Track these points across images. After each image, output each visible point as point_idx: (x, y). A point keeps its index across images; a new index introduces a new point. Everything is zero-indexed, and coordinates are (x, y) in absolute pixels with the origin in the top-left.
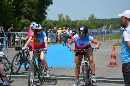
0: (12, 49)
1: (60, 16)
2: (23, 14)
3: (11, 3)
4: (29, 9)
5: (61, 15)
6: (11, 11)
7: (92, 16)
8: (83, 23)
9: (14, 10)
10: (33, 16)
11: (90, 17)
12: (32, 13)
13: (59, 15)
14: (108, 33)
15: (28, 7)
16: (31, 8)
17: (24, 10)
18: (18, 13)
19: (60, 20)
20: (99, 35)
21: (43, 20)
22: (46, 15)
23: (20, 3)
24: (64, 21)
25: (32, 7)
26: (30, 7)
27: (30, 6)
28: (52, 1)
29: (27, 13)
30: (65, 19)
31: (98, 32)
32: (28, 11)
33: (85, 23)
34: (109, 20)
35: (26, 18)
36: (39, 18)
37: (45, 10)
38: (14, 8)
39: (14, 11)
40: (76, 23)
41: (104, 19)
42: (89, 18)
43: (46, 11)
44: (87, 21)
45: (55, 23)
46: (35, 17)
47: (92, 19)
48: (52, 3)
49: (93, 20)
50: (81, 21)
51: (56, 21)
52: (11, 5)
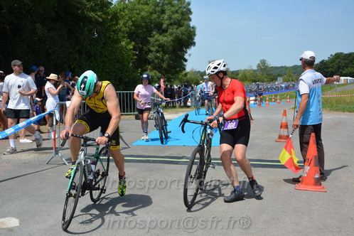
0: (131, 116)
2: (149, 64)
3: (131, 47)
4: (158, 55)
6: (132, 59)
7: (263, 62)
8: (248, 74)
9: (136, 57)
10: (164, 65)
11: (259, 64)
12: (163, 60)
14: (287, 88)
15: (157, 51)
16: (162, 53)
17: (150, 56)
18: (142, 62)
20: (273, 93)
21: (181, 71)
22: (185, 63)
23: (146, 46)
25: (162, 51)
26: (160, 51)
27: (160, 49)
28: (194, 41)
29: (156, 61)
31: (271, 88)
32: (157, 58)
33: (251, 74)
34: (289, 67)
35: (154, 68)
36: (175, 68)
37: (184, 55)
38: (136, 55)
39: (136, 59)
40: (238, 75)
41: (282, 67)
42: (259, 66)
43: (185, 57)
44: (254, 71)
46: (169, 65)
47: (263, 67)
48: (194, 44)
49: (264, 69)
50: (246, 70)
52: (131, 49)
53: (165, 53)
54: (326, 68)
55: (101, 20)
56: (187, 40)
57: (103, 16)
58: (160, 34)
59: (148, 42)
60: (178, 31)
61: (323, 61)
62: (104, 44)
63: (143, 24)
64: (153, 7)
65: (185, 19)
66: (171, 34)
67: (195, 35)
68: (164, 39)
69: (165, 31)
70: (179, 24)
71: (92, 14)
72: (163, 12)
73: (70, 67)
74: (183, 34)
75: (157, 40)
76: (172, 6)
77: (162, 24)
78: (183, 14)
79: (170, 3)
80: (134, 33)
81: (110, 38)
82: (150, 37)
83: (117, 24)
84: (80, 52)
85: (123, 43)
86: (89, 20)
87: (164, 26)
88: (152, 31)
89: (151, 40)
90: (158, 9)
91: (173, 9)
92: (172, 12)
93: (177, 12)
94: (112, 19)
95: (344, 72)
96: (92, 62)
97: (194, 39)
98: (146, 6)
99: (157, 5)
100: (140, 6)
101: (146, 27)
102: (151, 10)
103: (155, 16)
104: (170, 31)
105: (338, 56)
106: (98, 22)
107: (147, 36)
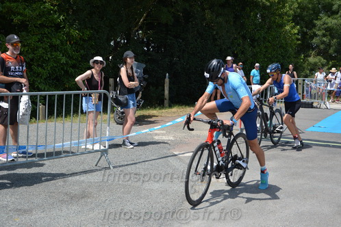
2: (313, 49)
3: (296, 31)
4: (325, 39)
6: (295, 44)
9: (300, 42)
10: (331, 51)
12: (329, 45)
15: (324, 35)
16: (329, 37)
17: (315, 41)
18: (305, 47)
23: (311, 29)
25: (330, 35)
26: (327, 36)
27: (328, 33)
29: (321, 46)
32: (323, 42)
35: (318, 55)
38: (298, 40)
39: (299, 44)
46: (335, 52)
52: (295, 34)
53: (333, 37)
55: (268, 4)
58: (329, 17)
59: (314, 26)
62: (268, 29)
63: (310, 6)
68: (333, 22)
69: (337, 13)
75: (324, 23)
77: (333, 5)
80: (298, 16)
81: (275, 22)
82: (317, 19)
83: (284, 6)
84: (244, 37)
85: (288, 28)
86: (257, 5)
87: (335, 7)
88: (320, 12)
89: (318, 23)
94: (279, 3)
96: (254, 47)
101: (313, 9)
106: (265, 7)
107: (313, 19)
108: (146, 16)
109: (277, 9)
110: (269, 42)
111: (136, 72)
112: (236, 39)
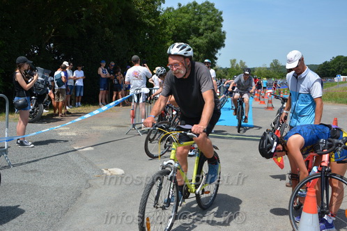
1: (233, 62)
5: (235, 61)
7: (276, 62)
8: (262, 71)
13: (231, 61)
19: (232, 67)
22: (216, 61)
24: (237, 68)
25: (198, 50)
30: (240, 66)
33: (265, 71)
37: (215, 54)
40: (254, 71)
42: (272, 64)
43: (216, 56)
44: (270, 68)
45: (226, 71)
48: (224, 45)
49: (276, 67)
50: (260, 68)
51: (228, 69)
53: (200, 53)
54: (329, 68)
55: (154, 25)
56: (218, 43)
57: (156, 22)
58: (197, 37)
60: (212, 35)
61: (326, 62)
62: (154, 44)
63: (184, 29)
64: (192, 15)
65: (218, 26)
66: (206, 37)
67: (225, 38)
68: (200, 41)
69: (203, 35)
70: (213, 29)
71: (147, 21)
72: (200, 19)
73: (128, 62)
74: (215, 37)
75: (194, 42)
76: (208, 14)
77: (199, 29)
78: (216, 21)
79: (206, 13)
80: (176, 36)
81: (159, 39)
83: (165, 28)
85: (169, 44)
86: (145, 25)
87: (201, 31)
88: (191, 34)
90: (196, 17)
91: (208, 17)
92: (207, 19)
93: (211, 20)
94: (161, 25)
95: (343, 72)
97: (224, 41)
98: (186, 15)
99: (195, 13)
100: (182, 14)
101: (186, 31)
102: (191, 18)
103: (194, 22)
104: (205, 34)
105: (339, 58)
106: (151, 27)
107: (186, 39)
108: (55, 31)
109: (161, 30)
110: (155, 54)
111: (42, 77)
112: (130, 51)
